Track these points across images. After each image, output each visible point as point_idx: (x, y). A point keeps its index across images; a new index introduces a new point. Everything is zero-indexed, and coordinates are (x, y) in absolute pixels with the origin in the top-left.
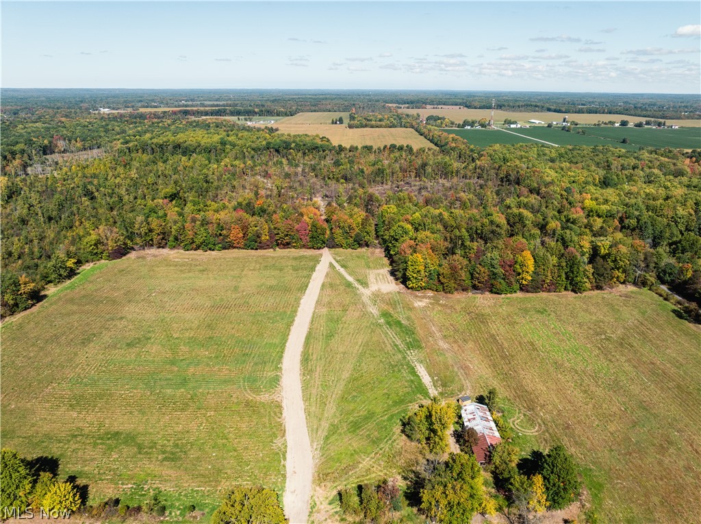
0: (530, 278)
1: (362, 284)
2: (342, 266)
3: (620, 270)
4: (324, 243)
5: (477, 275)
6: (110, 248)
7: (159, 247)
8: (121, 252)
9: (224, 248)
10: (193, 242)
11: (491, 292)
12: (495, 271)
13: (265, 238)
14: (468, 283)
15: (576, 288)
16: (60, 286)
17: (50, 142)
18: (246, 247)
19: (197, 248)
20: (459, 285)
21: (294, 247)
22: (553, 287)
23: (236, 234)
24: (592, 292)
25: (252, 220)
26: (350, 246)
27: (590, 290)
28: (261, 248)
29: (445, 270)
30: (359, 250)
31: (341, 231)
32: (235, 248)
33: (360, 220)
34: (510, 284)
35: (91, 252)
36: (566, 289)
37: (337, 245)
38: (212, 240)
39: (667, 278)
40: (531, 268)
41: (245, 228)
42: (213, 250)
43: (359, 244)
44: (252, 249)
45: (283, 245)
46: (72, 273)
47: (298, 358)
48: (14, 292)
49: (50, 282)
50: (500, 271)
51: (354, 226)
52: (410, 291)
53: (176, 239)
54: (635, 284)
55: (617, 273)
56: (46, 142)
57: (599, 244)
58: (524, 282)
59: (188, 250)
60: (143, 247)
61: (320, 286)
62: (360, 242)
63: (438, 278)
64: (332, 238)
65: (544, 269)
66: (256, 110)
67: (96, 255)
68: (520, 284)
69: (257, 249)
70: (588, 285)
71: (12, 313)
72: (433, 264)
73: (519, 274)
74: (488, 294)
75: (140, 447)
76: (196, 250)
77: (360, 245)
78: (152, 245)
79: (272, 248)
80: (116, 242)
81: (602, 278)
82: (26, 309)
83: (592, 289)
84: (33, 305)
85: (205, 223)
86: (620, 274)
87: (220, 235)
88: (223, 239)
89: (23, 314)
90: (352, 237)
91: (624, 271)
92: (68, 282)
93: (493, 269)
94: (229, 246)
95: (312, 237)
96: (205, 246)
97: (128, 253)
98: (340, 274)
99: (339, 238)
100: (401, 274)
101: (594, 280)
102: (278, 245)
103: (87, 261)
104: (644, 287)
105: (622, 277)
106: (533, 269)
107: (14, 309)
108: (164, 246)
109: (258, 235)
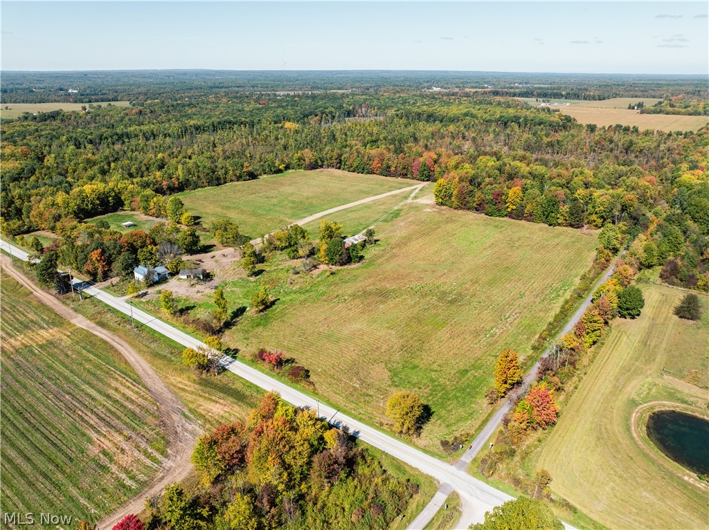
0: (514, 208)
1: (414, 198)
2: (420, 190)
3: (598, 216)
4: (427, 177)
5: (476, 200)
6: (307, 163)
7: (336, 168)
8: (314, 166)
9: (369, 173)
10: (352, 166)
11: (485, 213)
12: (487, 197)
13: (393, 169)
14: (472, 204)
16: (269, 176)
17: (354, 108)
18: (381, 174)
20: (464, 205)
21: (409, 178)
22: (530, 218)
23: (375, 164)
24: (565, 228)
27: (564, 226)
28: (390, 176)
31: (440, 170)
32: (374, 173)
34: (498, 210)
35: (296, 163)
36: (542, 222)
38: (362, 166)
40: (517, 200)
41: (382, 161)
42: (362, 173)
44: (384, 175)
45: (403, 175)
46: (279, 171)
49: (265, 173)
50: (490, 197)
53: (345, 164)
55: (594, 217)
56: (351, 108)
58: (509, 210)
59: (350, 171)
60: (328, 167)
64: (433, 175)
65: (527, 203)
66: (564, 93)
67: (298, 166)
68: (506, 211)
69: (386, 176)
70: (562, 221)
71: (238, 181)
72: (454, 188)
73: (506, 203)
74: (483, 215)
76: (353, 172)
78: (333, 167)
79: (396, 177)
80: (310, 160)
82: (245, 180)
83: (567, 226)
84: (249, 180)
86: (597, 219)
87: (368, 164)
88: (369, 167)
89: (242, 182)
91: (602, 217)
92: (276, 175)
95: (420, 172)
96: (358, 170)
97: (318, 168)
99: (438, 175)
101: (568, 219)
102: (399, 175)
103: (292, 169)
105: (600, 221)
107: (239, 178)
108: (339, 168)
109: (389, 167)
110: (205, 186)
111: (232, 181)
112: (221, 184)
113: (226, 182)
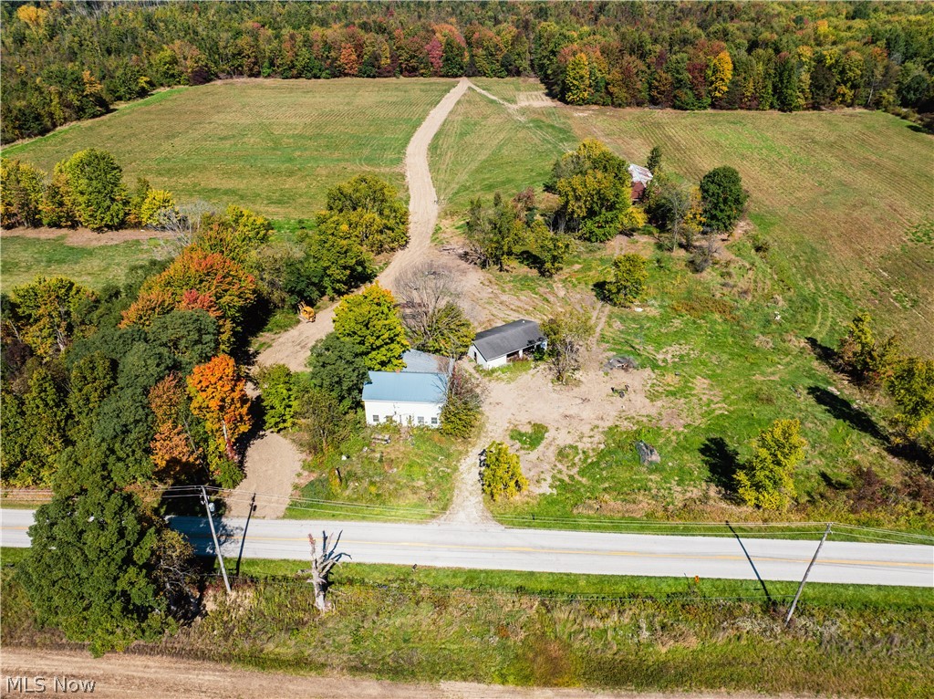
0: (726, 89)
1: (509, 101)
2: (484, 89)
3: (849, 85)
4: (462, 68)
5: (657, 84)
6: (189, 70)
7: (250, 76)
8: (202, 77)
9: (334, 76)
10: (294, 67)
11: (674, 107)
12: (680, 77)
13: (385, 62)
14: (645, 94)
15: (785, 105)
16: (131, 103)
18: (363, 74)
19: (298, 76)
20: (633, 96)
21: (422, 75)
22: (754, 103)
23: (347, 55)
24: (807, 112)
25: (367, 37)
26: (496, 74)
27: (805, 109)
28: (380, 75)
29: (616, 74)
30: (508, 78)
31: (484, 53)
32: (346, 75)
33: (509, 37)
34: (698, 97)
35: (165, 73)
36: (772, 107)
37: (479, 72)
38: (317, 63)
39: (911, 96)
40: (729, 75)
41: (359, 47)
42: (319, 78)
43: (507, 70)
44: (368, 76)
45: (409, 71)
46: (143, 93)
47: (425, 146)
48: (78, 91)
49: (120, 98)
50: (686, 76)
51: (502, 46)
52: (570, 105)
53: (272, 64)
54: (866, 106)
55: (843, 89)
57: (825, 53)
58: (718, 94)
59: (287, 78)
60: (230, 75)
61: (455, 101)
62: (510, 69)
63: (606, 88)
64: (472, 63)
65: (745, 79)
67: (171, 78)
68: (712, 98)
69: (374, 77)
70: (802, 102)
71: (78, 118)
72: (600, 70)
73: (712, 83)
74: (669, 110)
75: (242, 197)
76: (297, 77)
77: (510, 73)
78: (241, 74)
79: (394, 76)
80: (197, 62)
81: (821, 93)
82: (94, 116)
83: (808, 109)
84: (102, 114)
85: (308, 43)
86: (847, 91)
87: (328, 57)
88: (331, 64)
89: (90, 121)
90: (498, 61)
91: (854, 87)
92: (141, 101)
93: (677, 76)
94: (338, 73)
95: (447, 60)
96: (308, 72)
97: (211, 80)
98: (480, 94)
99: (482, 63)
100: (559, 89)
101: (810, 96)
102: (401, 72)
103: (162, 85)
104: (878, 109)
105: (850, 93)
106: (730, 77)
107: (80, 112)
108: (257, 75)
109: (376, 57)
110: (13, 141)
111: (66, 120)
112: (48, 131)
113: (55, 126)
